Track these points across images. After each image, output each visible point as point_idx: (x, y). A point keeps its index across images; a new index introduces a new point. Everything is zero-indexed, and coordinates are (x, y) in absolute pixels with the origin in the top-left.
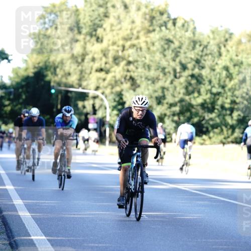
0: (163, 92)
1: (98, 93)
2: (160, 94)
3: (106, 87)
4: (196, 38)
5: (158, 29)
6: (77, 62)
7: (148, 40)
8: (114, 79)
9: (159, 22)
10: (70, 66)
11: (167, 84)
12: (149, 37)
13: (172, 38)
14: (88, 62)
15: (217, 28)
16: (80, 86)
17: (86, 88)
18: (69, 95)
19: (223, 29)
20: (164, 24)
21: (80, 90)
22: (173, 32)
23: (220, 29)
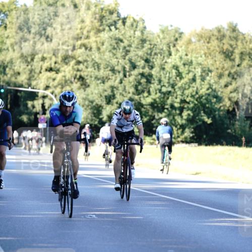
0: (112, 91)
1: (48, 92)
2: (109, 92)
3: (55, 87)
4: (144, 37)
5: (107, 28)
6: (26, 61)
7: (98, 39)
8: (64, 78)
9: (109, 21)
10: (19, 66)
11: (116, 83)
12: (99, 37)
13: (121, 37)
14: (37, 62)
15: (167, 27)
16: (30, 85)
17: (35, 87)
18: (19, 94)
19: (173, 28)
20: (114, 23)
21: (30, 89)
22: (123, 32)
23: (170, 28)
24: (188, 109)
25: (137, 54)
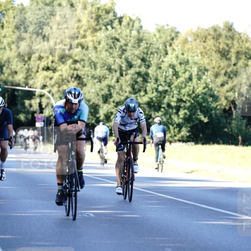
0: (109, 90)
1: (45, 91)
2: (106, 91)
3: (52, 86)
4: (141, 37)
5: (104, 28)
6: (24, 60)
7: (95, 39)
8: (61, 77)
9: (105, 20)
10: (16, 65)
11: (113, 82)
12: (96, 36)
13: (117, 36)
14: (34, 61)
15: (163, 27)
16: (27, 84)
17: (32, 86)
18: (16, 93)
19: (169, 27)
20: (110, 23)
21: (27, 88)
22: (119, 31)
23: (166, 28)
24: (185, 108)
25: (133, 53)
